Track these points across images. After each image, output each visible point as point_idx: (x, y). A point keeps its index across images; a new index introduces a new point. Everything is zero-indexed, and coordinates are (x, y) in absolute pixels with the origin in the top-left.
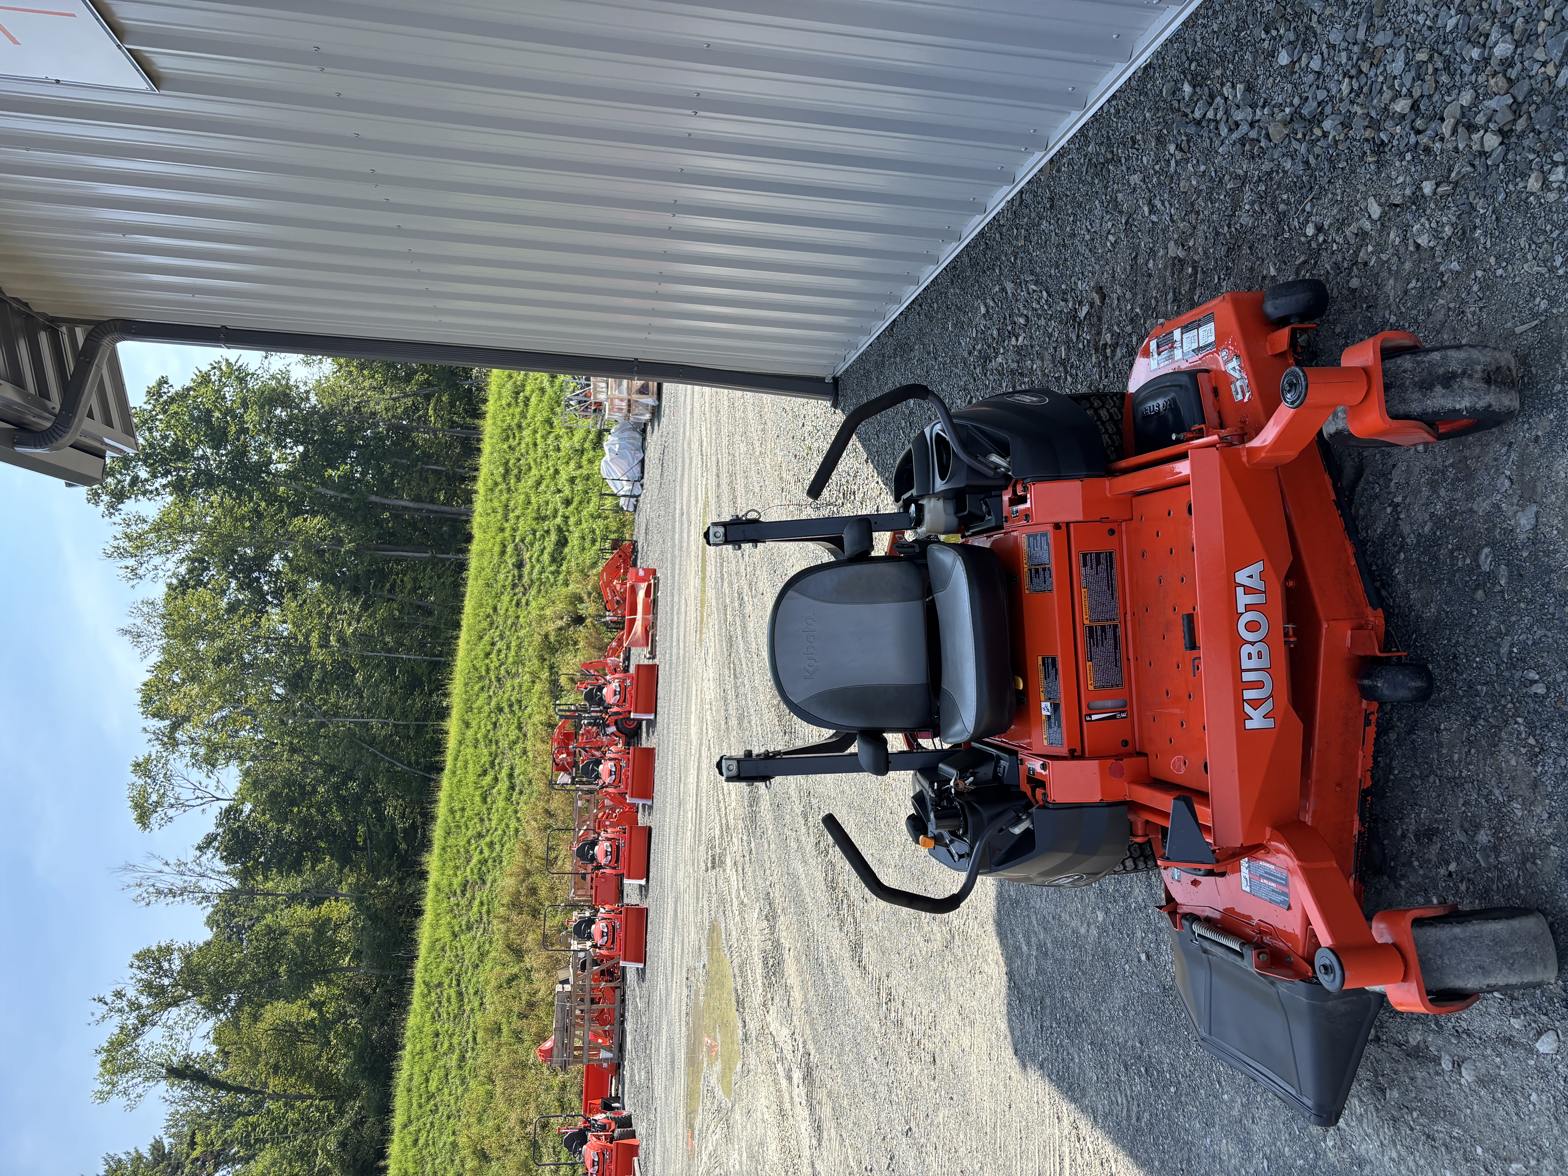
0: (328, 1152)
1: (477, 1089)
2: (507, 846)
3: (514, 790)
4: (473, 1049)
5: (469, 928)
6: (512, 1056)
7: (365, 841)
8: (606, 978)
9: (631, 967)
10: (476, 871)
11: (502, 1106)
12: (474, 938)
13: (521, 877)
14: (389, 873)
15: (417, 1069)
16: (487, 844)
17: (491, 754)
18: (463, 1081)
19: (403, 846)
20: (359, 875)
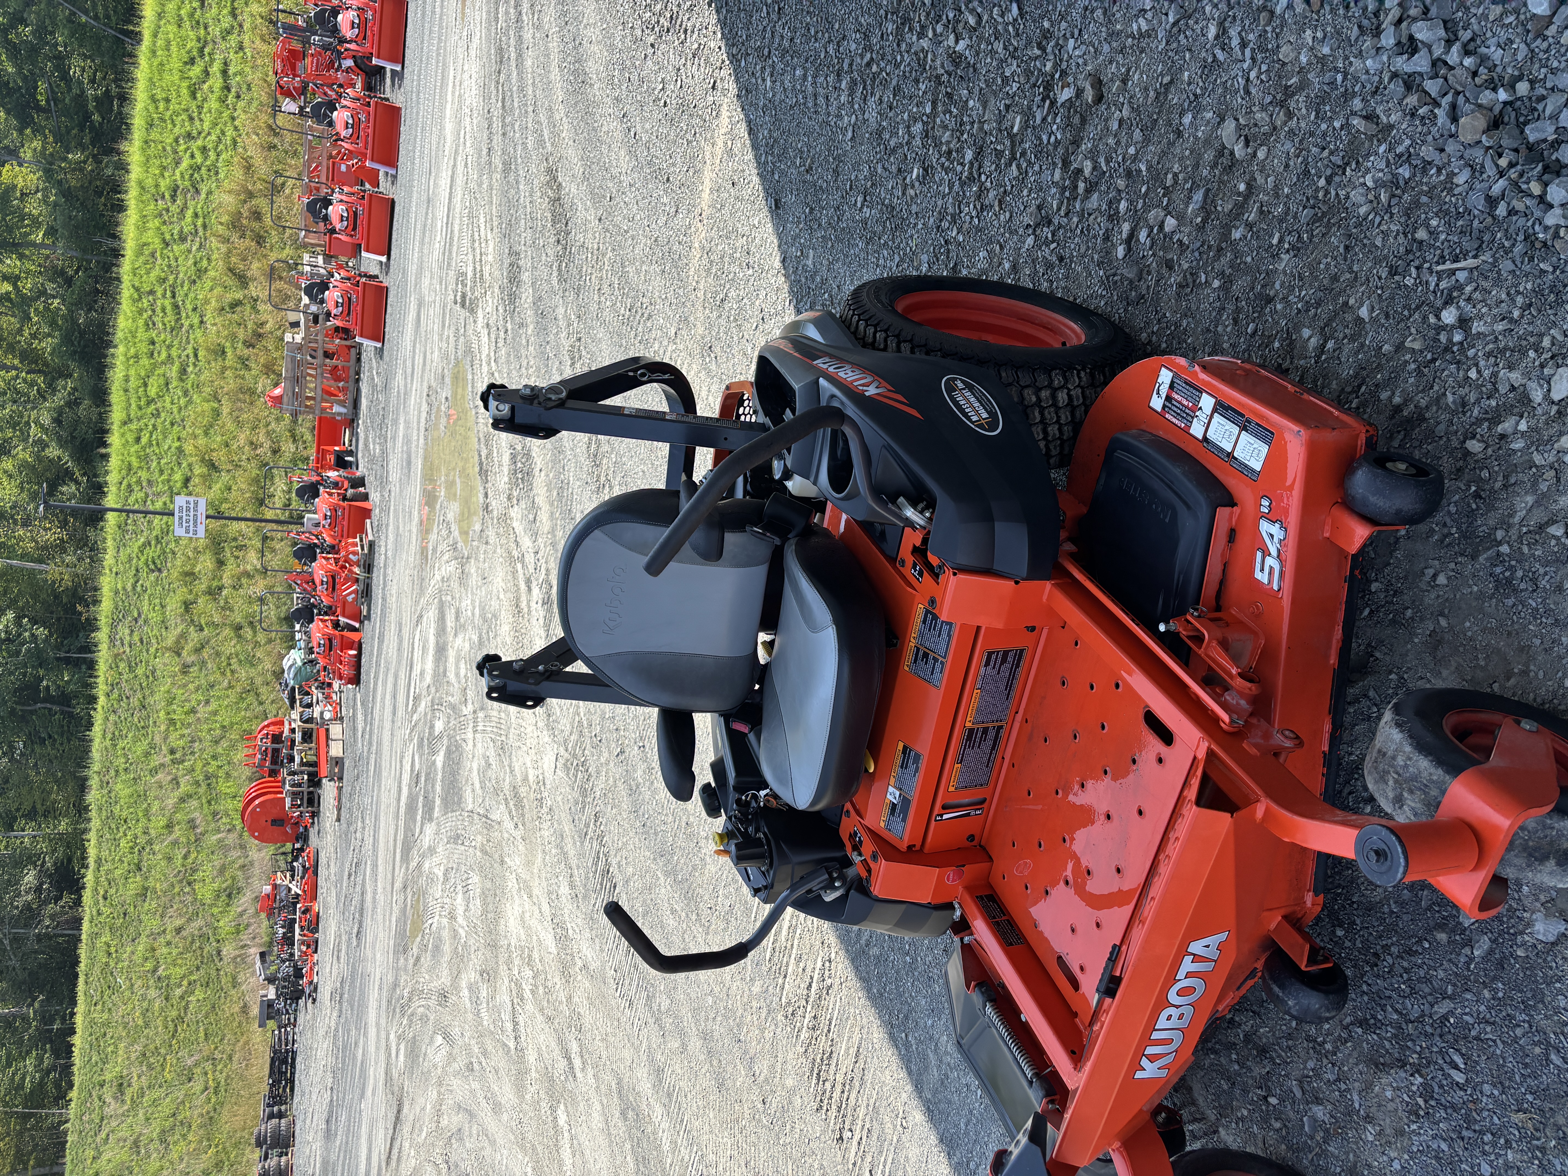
0: (42, 426)
1: (201, 406)
2: (223, 156)
3: (229, 90)
4: (195, 365)
5: (183, 239)
6: (239, 381)
7: (47, 101)
8: (340, 335)
9: (369, 345)
10: (187, 177)
11: (230, 425)
12: (189, 251)
13: (242, 197)
14: (82, 147)
15: (132, 372)
16: (199, 148)
17: (199, 40)
18: (186, 393)
19: (96, 117)
20: (45, 143)
